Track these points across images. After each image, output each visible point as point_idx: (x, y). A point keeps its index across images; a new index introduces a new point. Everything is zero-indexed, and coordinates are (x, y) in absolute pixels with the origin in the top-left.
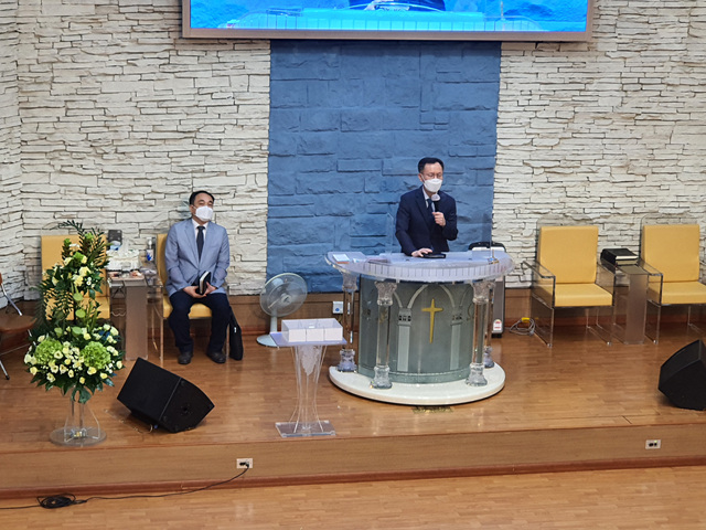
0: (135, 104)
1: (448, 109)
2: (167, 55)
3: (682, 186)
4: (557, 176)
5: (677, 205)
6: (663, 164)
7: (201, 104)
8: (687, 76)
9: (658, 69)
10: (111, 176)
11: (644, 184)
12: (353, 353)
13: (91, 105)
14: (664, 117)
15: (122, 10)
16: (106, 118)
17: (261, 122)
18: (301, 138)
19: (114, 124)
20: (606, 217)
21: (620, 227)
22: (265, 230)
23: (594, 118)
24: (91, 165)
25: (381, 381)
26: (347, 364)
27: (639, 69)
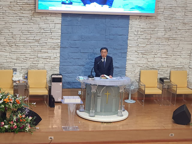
0: (21, 31)
1: (113, 35)
2: (31, 17)
3: (182, 59)
4: (145, 55)
5: (180, 65)
6: (176, 52)
7: (41, 32)
8: (184, 27)
9: (175, 25)
10: (14, 52)
11: (171, 58)
12: (84, 106)
13: (8, 31)
14: (177, 39)
15: (18, 3)
16: (12, 35)
17: (58, 37)
18: (70, 42)
19: (15, 37)
20: (159, 68)
21: (163, 71)
22: (59, 69)
23: (157, 39)
24: (8, 49)
25: (92, 114)
26: (82, 109)
27: (170, 25)
